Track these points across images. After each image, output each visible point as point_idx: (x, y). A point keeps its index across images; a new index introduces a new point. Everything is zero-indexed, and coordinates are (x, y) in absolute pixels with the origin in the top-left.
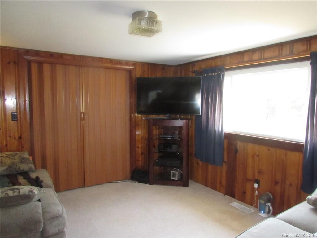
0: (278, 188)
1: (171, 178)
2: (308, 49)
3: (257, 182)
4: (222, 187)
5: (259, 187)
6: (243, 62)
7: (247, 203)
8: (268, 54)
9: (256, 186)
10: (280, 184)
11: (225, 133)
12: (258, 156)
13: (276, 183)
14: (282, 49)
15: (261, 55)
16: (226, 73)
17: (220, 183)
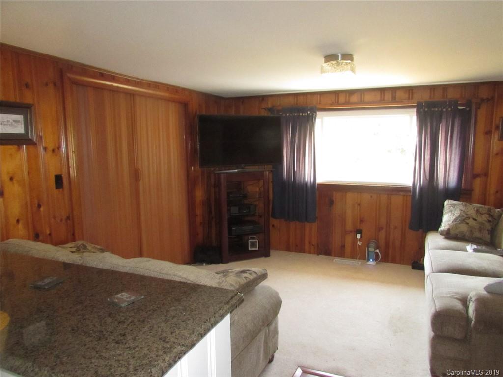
0: (382, 234)
1: (250, 249)
2: (410, 98)
3: (359, 231)
4: (312, 247)
5: (361, 237)
6: (338, 103)
7: (348, 258)
8: (368, 97)
9: (358, 236)
10: (384, 230)
11: (318, 184)
12: (359, 205)
13: (380, 229)
14: (384, 94)
15: (361, 98)
16: (318, 113)
17: (310, 243)
